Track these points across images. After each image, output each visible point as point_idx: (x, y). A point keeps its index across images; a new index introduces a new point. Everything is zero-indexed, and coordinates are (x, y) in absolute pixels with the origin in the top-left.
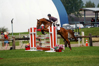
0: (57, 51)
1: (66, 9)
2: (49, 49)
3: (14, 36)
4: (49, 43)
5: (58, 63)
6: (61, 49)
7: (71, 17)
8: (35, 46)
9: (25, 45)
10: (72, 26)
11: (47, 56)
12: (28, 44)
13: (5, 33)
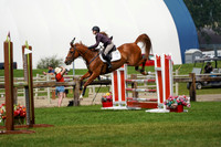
0: (172, 110)
1: (193, 16)
2: (155, 106)
3: (77, 76)
4: (155, 91)
5: (176, 136)
6: (181, 106)
7: (203, 33)
8: (123, 99)
9: (100, 95)
10: (206, 53)
11: (151, 120)
12: (107, 94)
13: (58, 70)
